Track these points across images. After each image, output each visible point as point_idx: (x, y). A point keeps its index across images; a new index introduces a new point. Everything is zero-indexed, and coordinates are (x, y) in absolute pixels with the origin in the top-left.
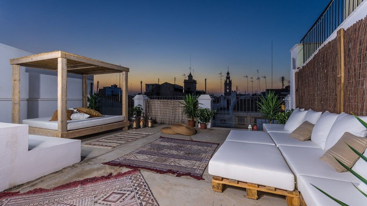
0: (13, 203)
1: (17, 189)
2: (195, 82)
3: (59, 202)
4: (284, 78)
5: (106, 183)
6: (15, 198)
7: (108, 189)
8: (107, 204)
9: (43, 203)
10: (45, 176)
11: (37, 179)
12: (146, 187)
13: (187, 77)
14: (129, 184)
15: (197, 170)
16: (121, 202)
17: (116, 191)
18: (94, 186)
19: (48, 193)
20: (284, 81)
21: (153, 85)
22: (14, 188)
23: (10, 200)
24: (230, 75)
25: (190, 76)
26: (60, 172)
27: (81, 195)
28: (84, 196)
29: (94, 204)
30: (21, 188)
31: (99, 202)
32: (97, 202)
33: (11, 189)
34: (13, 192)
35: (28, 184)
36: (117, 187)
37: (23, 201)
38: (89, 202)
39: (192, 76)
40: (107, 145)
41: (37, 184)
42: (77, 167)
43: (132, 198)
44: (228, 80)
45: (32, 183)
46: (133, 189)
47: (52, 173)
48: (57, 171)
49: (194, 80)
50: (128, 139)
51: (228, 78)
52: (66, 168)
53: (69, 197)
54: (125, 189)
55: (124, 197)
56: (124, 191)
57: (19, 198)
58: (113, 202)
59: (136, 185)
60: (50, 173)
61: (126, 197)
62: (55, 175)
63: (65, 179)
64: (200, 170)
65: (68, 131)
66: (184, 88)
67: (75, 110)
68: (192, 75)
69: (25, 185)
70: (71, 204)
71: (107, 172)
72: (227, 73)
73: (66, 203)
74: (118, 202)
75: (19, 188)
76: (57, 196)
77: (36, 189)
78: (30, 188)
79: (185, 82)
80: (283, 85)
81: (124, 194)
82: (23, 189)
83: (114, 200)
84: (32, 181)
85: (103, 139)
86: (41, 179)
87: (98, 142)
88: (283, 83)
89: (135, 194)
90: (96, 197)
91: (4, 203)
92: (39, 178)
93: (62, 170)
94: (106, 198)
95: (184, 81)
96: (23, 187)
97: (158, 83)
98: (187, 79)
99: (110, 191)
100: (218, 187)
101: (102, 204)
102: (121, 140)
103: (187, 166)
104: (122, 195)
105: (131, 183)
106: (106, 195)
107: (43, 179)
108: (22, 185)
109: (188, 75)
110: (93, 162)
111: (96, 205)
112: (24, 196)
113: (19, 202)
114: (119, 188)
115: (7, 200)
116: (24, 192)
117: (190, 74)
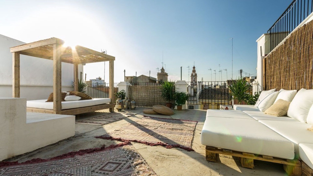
0: (11, 172)
1: (16, 159)
2: (166, 75)
3: (56, 171)
4: (242, 70)
5: (101, 154)
6: (13, 167)
7: (104, 159)
8: (104, 173)
9: (41, 172)
10: (42, 148)
11: (35, 151)
12: (140, 157)
13: (160, 70)
14: (123, 154)
15: (184, 142)
16: (118, 171)
17: (111, 161)
18: (89, 156)
19: (46, 163)
20: (242, 73)
21: (131, 77)
22: (12, 159)
23: (8, 169)
24: (195, 69)
25: (163, 70)
26: (57, 144)
27: (78, 164)
28: (81, 166)
29: (91, 174)
30: (19, 158)
31: (96, 171)
32: (94, 171)
33: (9, 159)
34: (12, 162)
35: (27, 154)
36: (112, 157)
37: (21, 170)
38: (87, 171)
39: (164, 70)
40: (97, 123)
41: (35, 154)
42: (72, 140)
43: (128, 168)
44: (194, 73)
45: (30, 154)
46: (128, 160)
47: (49, 146)
48: (54, 143)
49: (165, 73)
50: (115, 118)
51: (194, 71)
52: (62, 141)
53: (66, 167)
54: (120, 159)
55: (120, 167)
56: (119, 161)
57: (17, 168)
58: (110, 171)
59: (130, 155)
60: (47, 145)
61: (122, 166)
62: (52, 147)
63: (61, 150)
64: (187, 142)
65: (62, 110)
66: (157, 80)
67: (68, 93)
68: (164, 68)
69: (23, 156)
70: (69, 173)
71: (100, 144)
72: (193, 68)
73: (63, 172)
74: (115, 171)
75: (17, 158)
76: (54, 165)
77: (34, 159)
78: (28, 159)
79: (159, 75)
80: (241, 76)
81: (120, 164)
82: (22, 159)
83: (111, 169)
84: (30, 152)
85: (94, 118)
86: (39, 150)
87: (89, 120)
88: (241, 75)
89: (131, 163)
90: (93, 166)
91: (2, 172)
92: (37, 150)
93: (59, 143)
94: (103, 168)
95: (157, 73)
96: (21, 158)
97: (135, 76)
98: (160, 72)
99: (106, 161)
100: (212, 157)
101: (100, 173)
102: (109, 119)
103: (174, 139)
104: (118, 165)
105: (124, 154)
106: (102, 165)
107: (40, 150)
108: (21, 156)
109: (161, 69)
110: (86, 136)
111: (93, 174)
112: (22, 166)
113: (17, 171)
114: (114, 158)
115: (5, 169)
116: (22, 162)
117: (163, 68)
